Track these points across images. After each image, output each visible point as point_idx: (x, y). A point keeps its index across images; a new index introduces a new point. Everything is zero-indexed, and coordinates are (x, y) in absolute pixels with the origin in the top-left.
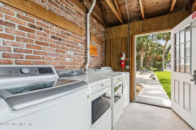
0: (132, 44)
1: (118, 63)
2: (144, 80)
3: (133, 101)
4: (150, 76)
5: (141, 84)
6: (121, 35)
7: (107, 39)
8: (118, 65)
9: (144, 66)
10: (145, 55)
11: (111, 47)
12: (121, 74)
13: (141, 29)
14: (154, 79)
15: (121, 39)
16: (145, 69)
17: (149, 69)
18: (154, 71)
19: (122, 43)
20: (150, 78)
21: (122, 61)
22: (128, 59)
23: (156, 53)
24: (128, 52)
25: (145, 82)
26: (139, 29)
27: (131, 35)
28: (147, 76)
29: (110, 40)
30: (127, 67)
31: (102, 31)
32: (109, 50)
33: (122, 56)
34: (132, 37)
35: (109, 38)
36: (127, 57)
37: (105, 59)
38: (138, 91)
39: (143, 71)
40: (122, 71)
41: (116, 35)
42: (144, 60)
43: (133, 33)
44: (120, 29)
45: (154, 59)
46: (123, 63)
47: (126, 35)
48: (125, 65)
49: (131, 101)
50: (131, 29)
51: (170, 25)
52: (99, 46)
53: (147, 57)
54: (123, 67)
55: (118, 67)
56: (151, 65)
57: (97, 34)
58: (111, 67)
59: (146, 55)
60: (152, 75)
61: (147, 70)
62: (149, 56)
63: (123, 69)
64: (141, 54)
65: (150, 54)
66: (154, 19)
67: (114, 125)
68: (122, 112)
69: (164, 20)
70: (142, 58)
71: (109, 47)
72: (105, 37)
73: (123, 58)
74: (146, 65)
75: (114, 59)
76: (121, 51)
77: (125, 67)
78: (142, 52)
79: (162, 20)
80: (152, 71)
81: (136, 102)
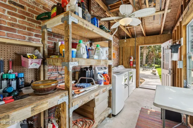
0: (137, 51)
1: (127, 62)
2: (146, 75)
3: (138, 87)
4: (152, 72)
5: (143, 78)
6: (130, 45)
7: (120, 47)
8: (128, 64)
9: (146, 63)
10: (147, 52)
11: (123, 52)
12: (131, 70)
13: (143, 42)
14: (155, 74)
15: (130, 47)
16: (147, 66)
17: (151, 66)
18: (156, 67)
19: (131, 50)
20: (152, 74)
21: (130, 62)
22: (135, 60)
23: (158, 51)
24: (135, 56)
25: (147, 77)
26: (142, 42)
27: (137, 45)
28: (149, 72)
29: (123, 47)
30: (134, 66)
31: (118, 42)
32: (122, 54)
33: (131, 58)
34: (137, 46)
35: (122, 46)
36: (134, 59)
37: (119, 60)
38: (141, 83)
39: (146, 67)
40: (131, 68)
41: (127, 44)
42: (146, 57)
43: (138, 44)
44: (129, 41)
45: (156, 56)
46: (131, 63)
47: (134, 45)
48: (133, 64)
49: (137, 87)
50: (137, 42)
51: (161, 41)
52: (116, 52)
53: (149, 54)
54: (132, 65)
55: (128, 65)
56: (153, 62)
57: (115, 45)
58: (123, 65)
59: (149, 52)
60: (153, 71)
61: (149, 67)
62: (152, 53)
63: (131, 67)
64: (144, 51)
65: (152, 52)
66: (151, 36)
67: (129, 95)
68: (132, 92)
69: (158, 38)
70: (145, 55)
71: (122, 52)
72: (119, 46)
73: (132, 60)
74: (148, 62)
75: (125, 60)
76: (130, 55)
77: (133, 65)
78: (145, 50)
79: (156, 38)
80: (154, 67)
81: (140, 88)
